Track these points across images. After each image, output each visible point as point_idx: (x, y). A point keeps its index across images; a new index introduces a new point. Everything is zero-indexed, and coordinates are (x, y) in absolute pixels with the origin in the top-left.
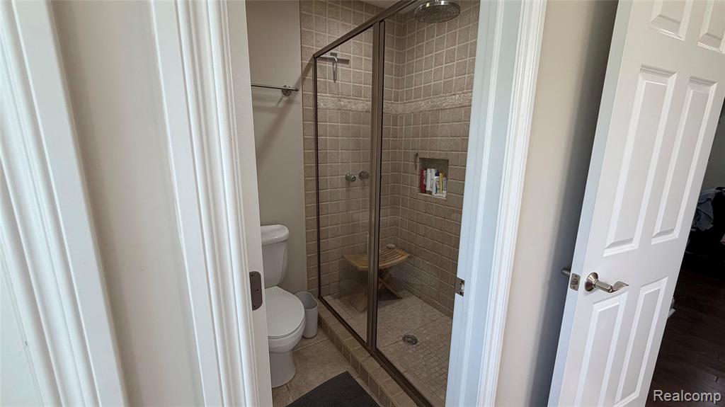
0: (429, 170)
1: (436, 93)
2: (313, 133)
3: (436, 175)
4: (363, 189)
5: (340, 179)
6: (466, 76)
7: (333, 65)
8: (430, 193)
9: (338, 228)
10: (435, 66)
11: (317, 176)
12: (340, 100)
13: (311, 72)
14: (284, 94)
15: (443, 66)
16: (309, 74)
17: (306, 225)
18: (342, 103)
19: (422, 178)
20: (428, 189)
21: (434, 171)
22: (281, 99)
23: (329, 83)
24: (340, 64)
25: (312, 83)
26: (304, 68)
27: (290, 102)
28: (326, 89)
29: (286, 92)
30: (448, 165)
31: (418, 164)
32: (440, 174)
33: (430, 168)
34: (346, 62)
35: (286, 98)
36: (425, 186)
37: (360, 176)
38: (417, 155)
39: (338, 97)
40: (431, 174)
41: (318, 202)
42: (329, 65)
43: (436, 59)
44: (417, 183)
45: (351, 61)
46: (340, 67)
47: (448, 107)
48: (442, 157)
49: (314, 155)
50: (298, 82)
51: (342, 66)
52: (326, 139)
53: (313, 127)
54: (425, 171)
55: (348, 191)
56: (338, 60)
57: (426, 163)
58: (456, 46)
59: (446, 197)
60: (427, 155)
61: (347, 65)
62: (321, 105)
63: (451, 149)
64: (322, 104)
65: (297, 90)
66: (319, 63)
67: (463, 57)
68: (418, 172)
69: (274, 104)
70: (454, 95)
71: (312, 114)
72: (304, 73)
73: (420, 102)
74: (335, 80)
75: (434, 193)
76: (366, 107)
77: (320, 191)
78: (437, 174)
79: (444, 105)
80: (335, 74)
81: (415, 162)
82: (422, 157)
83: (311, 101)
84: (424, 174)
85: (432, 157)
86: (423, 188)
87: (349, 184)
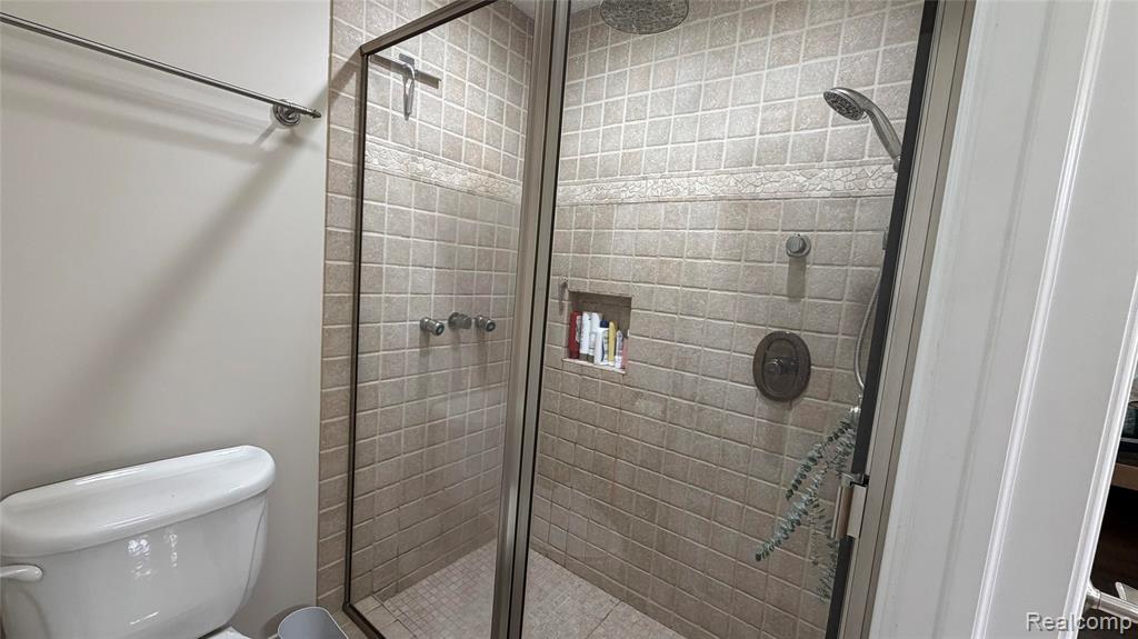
0: (586, 316)
1: (606, 173)
2: (349, 221)
3: (602, 326)
4: (455, 349)
5: (408, 329)
6: (669, 146)
7: (405, 81)
8: (590, 358)
9: (399, 436)
10: (606, 123)
11: (356, 321)
12: (414, 160)
13: (352, 86)
14: (280, 120)
15: (623, 125)
16: (347, 88)
17: (322, 437)
18: (421, 167)
19: (574, 330)
20: (584, 350)
21: (596, 318)
22: (269, 132)
23: (394, 117)
24: (420, 84)
25: (353, 110)
26: (336, 70)
27: (293, 141)
28: (387, 130)
29: (286, 114)
30: (630, 308)
31: (566, 303)
32: (611, 324)
33: (590, 311)
34: (433, 82)
35: (282, 131)
36: (579, 345)
37: (452, 323)
38: (565, 285)
39: (413, 153)
40: (591, 324)
41: (354, 380)
42: (395, 79)
43: (607, 111)
44: (564, 341)
45: (444, 83)
46: (420, 89)
47: (632, 200)
48: (617, 293)
49: (350, 273)
50: (320, 97)
51: (422, 89)
52: (382, 239)
53: (350, 209)
54: (578, 317)
55: (424, 354)
56: (417, 72)
57: (582, 302)
58: (649, 93)
59: (623, 368)
60: (586, 286)
61: (435, 90)
62: (372, 161)
63: (637, 279)
64: (376, 162)
65: (315, 115)
66: (374, 70)
67: (664, 112)
68: (565, 317)
69: (251, 139)
70: (644, 179)
71: (351, 179)
72: (336, 84)
73: (572, 188)
74: (407, 114)
75: (598, 359)
76: (469, 184)
77: (359, 356)
78: (604, 324)
79: (623, 195)
80: (408, 101)
81: (561, 299)
82: (574, 289)
83: (350, 151)
84: (578, 322)
85: (596, 290)
86: (574, 350)
87: (428, 341)
